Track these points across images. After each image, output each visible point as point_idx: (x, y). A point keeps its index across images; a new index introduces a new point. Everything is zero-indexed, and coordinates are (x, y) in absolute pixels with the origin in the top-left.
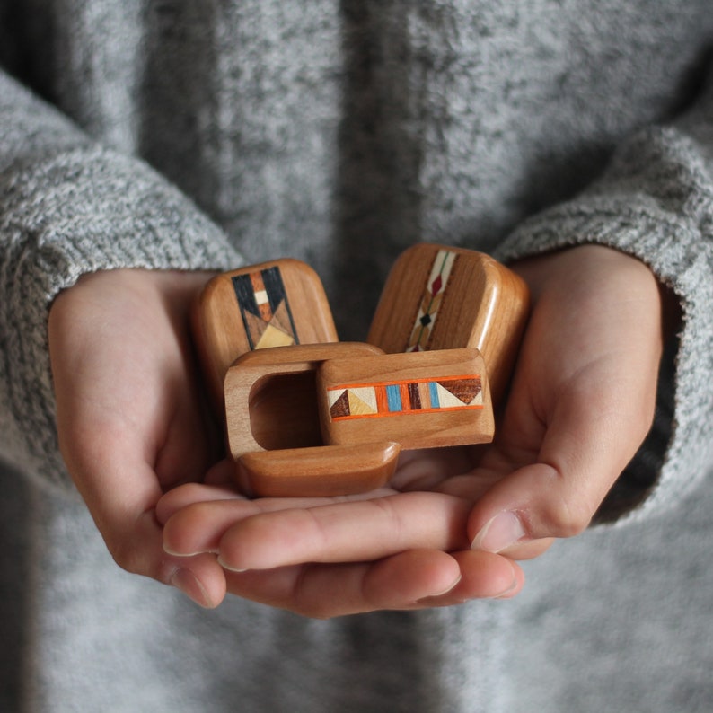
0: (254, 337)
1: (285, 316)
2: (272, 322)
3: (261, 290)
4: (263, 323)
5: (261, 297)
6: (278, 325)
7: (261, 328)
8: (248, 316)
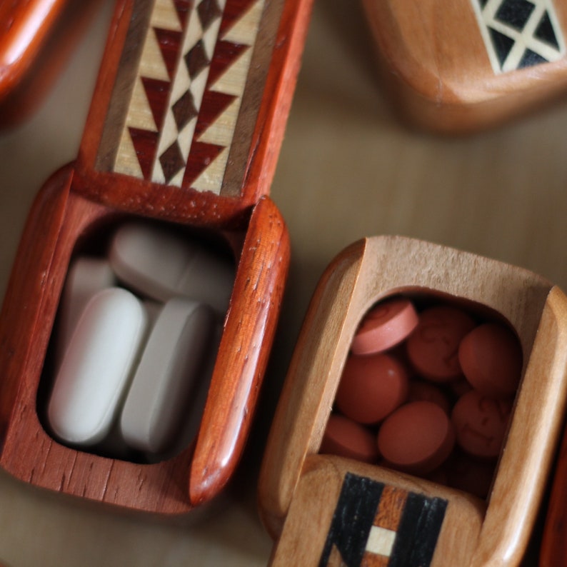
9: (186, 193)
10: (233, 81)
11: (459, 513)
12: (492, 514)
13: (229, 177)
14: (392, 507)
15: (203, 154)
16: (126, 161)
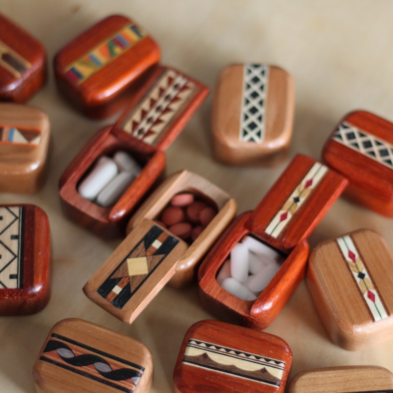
0: (133, 254)
1: (157, 262)
2: (149, 257)
3: (161, 242)
4: (144, 254)
5: (157, 244)
6: (150, 262)
7: (141, 255)
8: (142, 244)
9: (141, 141)
10: (167, 117)
11: (181, 245)
12: (191, 248)
13: (155, 141)
14: (163, 237)
15: (150, 133)
16: (128, 127)
